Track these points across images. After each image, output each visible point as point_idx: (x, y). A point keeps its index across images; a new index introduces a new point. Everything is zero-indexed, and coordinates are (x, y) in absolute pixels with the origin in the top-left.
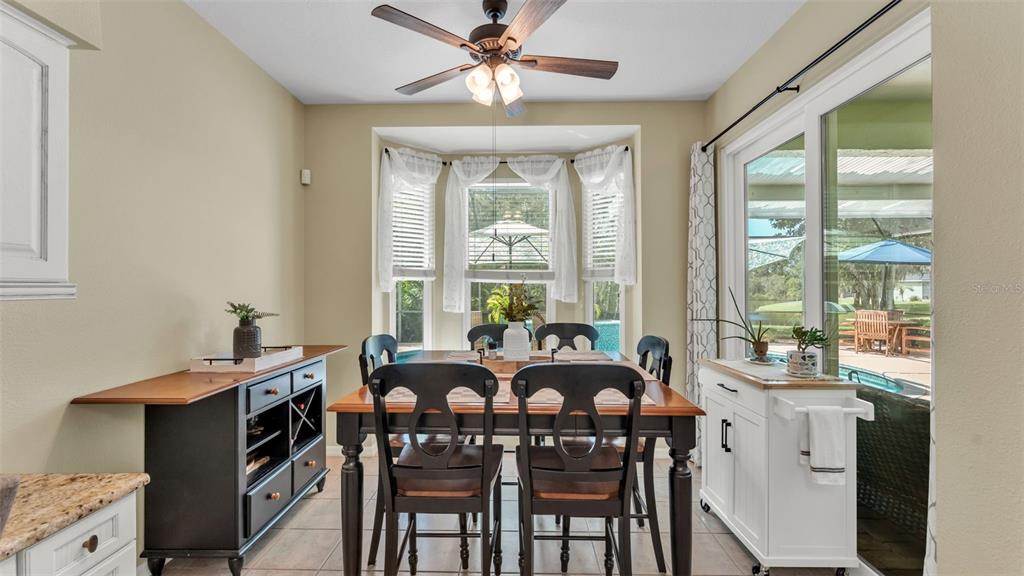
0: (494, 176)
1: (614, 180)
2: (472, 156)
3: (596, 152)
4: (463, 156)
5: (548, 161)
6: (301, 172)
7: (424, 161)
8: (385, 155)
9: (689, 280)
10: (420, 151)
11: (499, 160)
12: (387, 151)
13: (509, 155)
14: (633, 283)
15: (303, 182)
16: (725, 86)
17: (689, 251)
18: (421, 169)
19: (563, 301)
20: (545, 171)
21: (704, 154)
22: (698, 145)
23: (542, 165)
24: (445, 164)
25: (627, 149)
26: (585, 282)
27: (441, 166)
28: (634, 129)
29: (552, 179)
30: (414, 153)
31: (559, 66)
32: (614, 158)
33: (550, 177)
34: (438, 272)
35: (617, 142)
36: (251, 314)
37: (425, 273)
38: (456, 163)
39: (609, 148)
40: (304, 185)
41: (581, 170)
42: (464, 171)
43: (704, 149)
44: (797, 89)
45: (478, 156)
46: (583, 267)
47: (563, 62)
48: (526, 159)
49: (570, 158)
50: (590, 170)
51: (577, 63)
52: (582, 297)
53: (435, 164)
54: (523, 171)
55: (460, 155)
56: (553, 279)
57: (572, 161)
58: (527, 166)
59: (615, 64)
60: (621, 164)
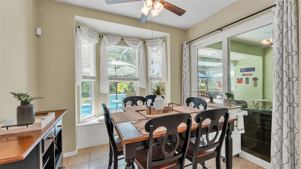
0: (118, 44)
1: (160, 50)
2: (111, 35)
3: (154, 40)
4: (107, 35)
5: (138, 41)
6: (36, 28)
7: (93, 34)
8: (78, 28)
9: (183, 80)
10: (92, 30)
11: (121, 38)
12: (79, 27)
13: (124, 37)
14: (166, 82)
15: (37, 34)
16: (193, 27)
17: (183, 73)
18: (92, 37)
19: (142, 87)
20: (137, 44)
21: (187, 45)
22: (186, 42)
23: (135, 42)
24: (100, 36)
25: (164, 41)
26: (148, 81)
27: (99, 37)
28: (167, 35)
29: (139, 47)
30: (89, 30)
31: (169, 7)
32: (160, 43)
33: (138, 47)
34: (98, 77)
35: (161, 38)
36: (29, 98)
37: (93, 78)
38: (104, 37)
39: (158, 40)
40: (37, 35)
41: (148, 45)
42: (108, 40)
43: (187, 43)
44: (222, 30)
45: (113, 35)
46: (148, 76)
47: (172, 6)
48: (130, 39)
49: (144, 41)
50: (152, 46)
51: (175, 8)
52: (147, 86)
53: (97, 36)
54: (129, 43)
55: (106, 34)
56: (139, 80)
57: (145, 42)
58: (131, 42)
59: (185, 11)
60: (162, 45)
